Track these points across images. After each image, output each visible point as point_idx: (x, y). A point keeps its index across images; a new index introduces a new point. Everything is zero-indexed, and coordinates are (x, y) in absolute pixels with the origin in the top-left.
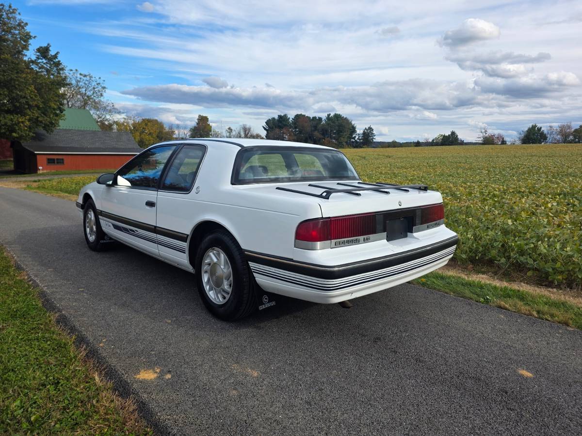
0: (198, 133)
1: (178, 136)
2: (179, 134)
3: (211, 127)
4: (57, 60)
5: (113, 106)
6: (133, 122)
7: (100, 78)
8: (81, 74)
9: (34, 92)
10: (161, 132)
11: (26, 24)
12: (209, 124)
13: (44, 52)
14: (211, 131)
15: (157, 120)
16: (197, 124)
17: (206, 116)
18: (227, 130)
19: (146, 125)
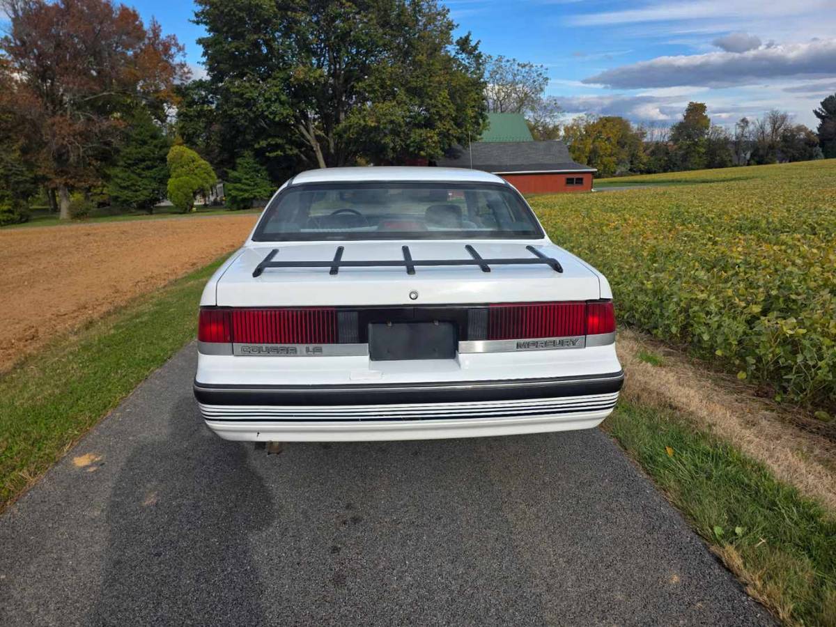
0: (684, 133)
1: (650, 140)
2: (652, 138)
3: (709, 120)
4: (477, 52)
5: (555, 104)
6: (585, 124)
7: (542, 66)
8: (519, 65)
9: (446, 98)
10: (625, 136)
11: (448, 10)
12: (706, 116)
13: (464, 44)
14: (707, 127)
15: (620, 118)
16: (686, 118)
17: (702, 102)
18: (738, 124)
19: (604, 126)
